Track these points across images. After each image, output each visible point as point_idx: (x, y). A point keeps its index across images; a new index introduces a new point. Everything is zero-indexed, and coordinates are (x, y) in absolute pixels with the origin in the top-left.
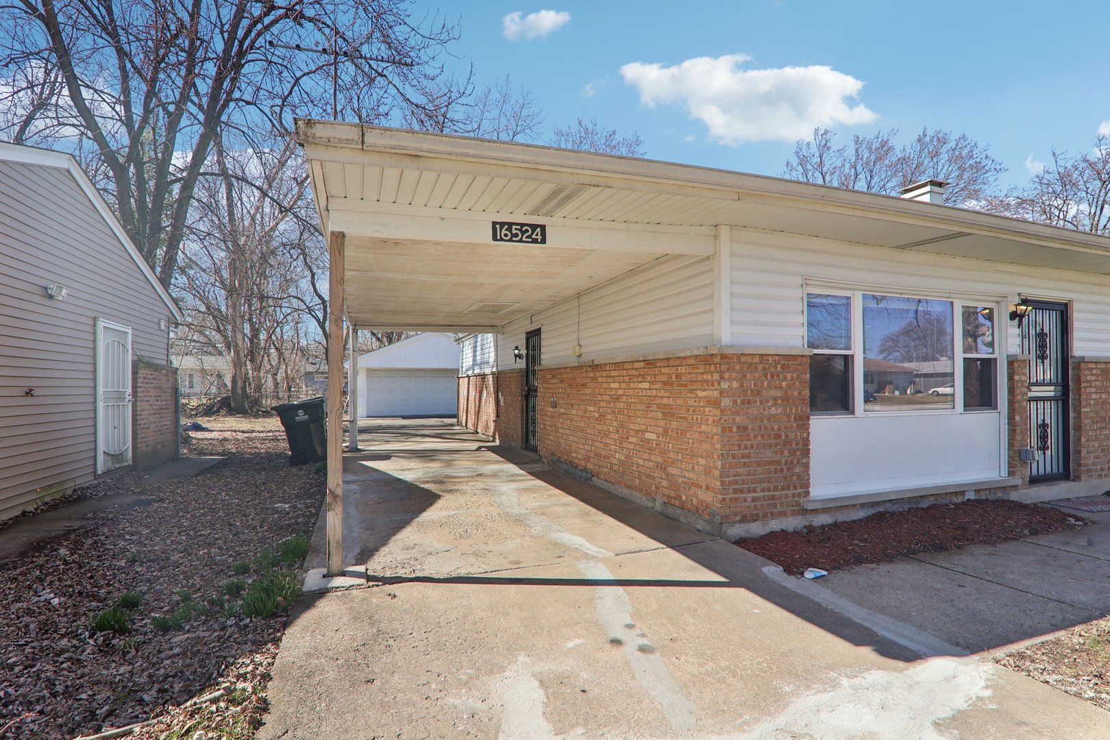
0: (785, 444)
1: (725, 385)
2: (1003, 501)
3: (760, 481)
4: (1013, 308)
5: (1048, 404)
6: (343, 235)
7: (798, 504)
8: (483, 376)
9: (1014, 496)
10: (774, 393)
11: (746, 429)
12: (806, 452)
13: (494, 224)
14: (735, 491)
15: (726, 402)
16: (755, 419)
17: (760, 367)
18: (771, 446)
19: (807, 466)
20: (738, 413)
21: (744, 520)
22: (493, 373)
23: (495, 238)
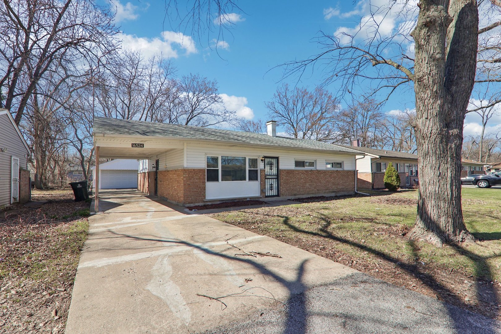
0: (199, 188)
1: (185, 176)
2: (258, 201)
3: (193, 195)
4: (261, 159)
5: (274, 179)
6: (99, 147)
7: (203, 200)
8: (145, 173)
9: (261, 200)
10: (197, 177)
11: (190, 184)
12: (205, 189)
13: (132, 144)
14: (187, 197)
15: (185, 179)
16: (192, 182)
17: (193, 172)
18: (196, 188)
19: (205, 192)
20: (188, 181)
21: (189, 203)
22: (147, 172)
23: (132, 147)
